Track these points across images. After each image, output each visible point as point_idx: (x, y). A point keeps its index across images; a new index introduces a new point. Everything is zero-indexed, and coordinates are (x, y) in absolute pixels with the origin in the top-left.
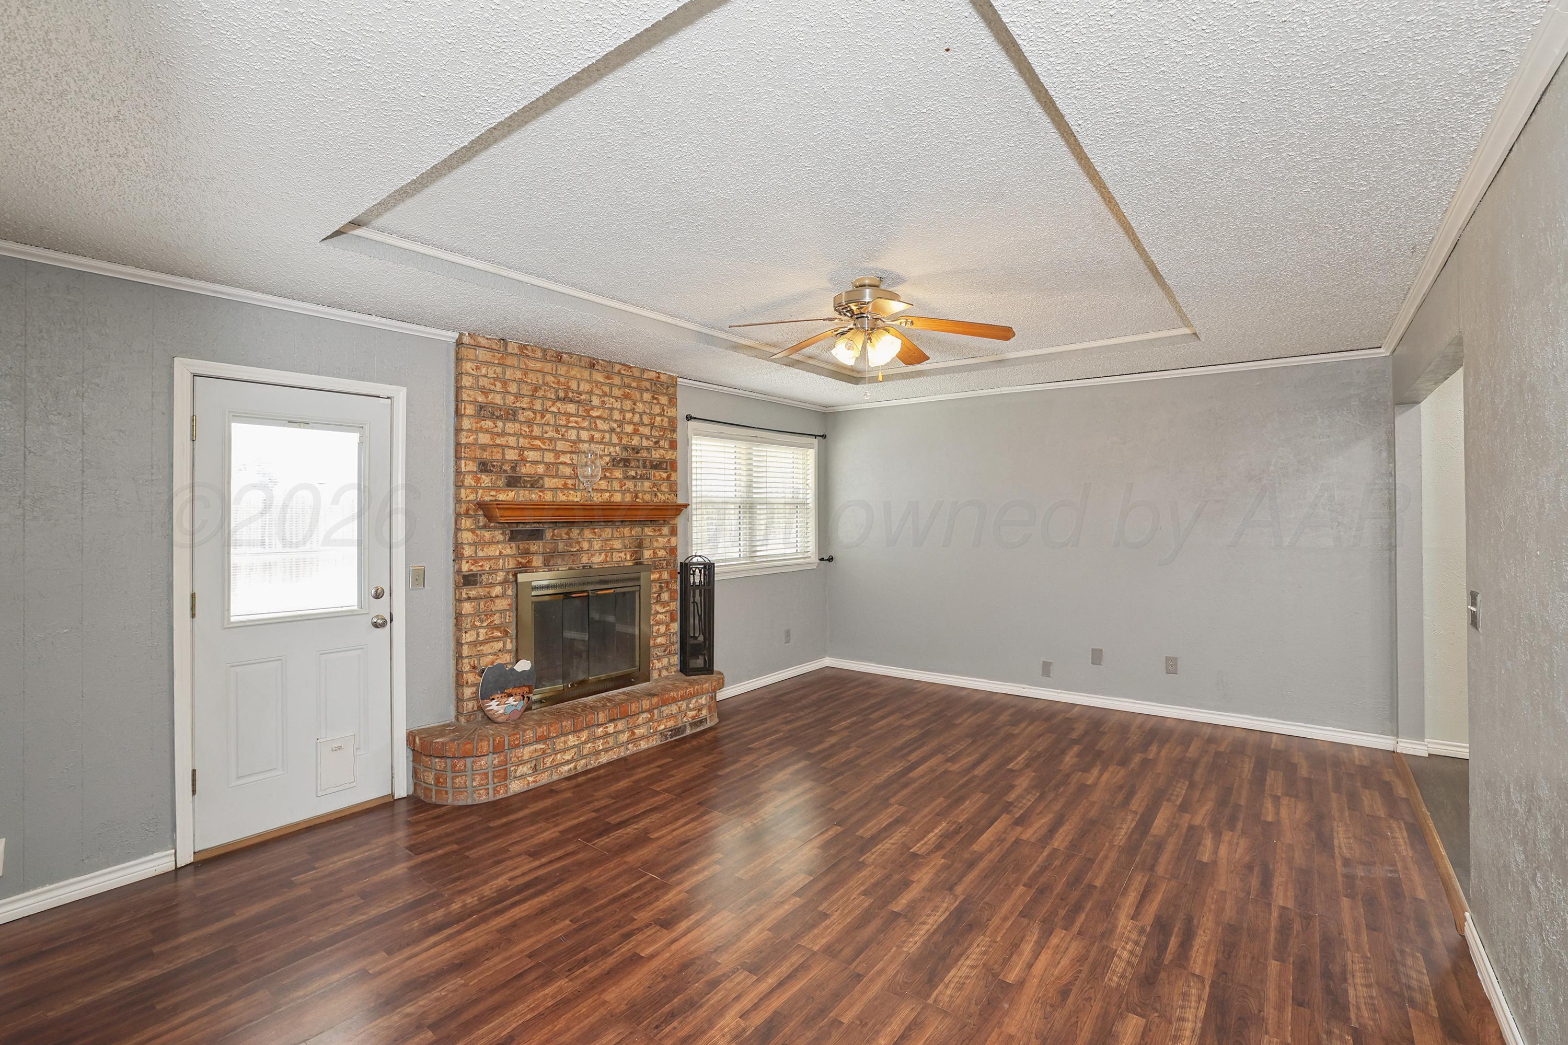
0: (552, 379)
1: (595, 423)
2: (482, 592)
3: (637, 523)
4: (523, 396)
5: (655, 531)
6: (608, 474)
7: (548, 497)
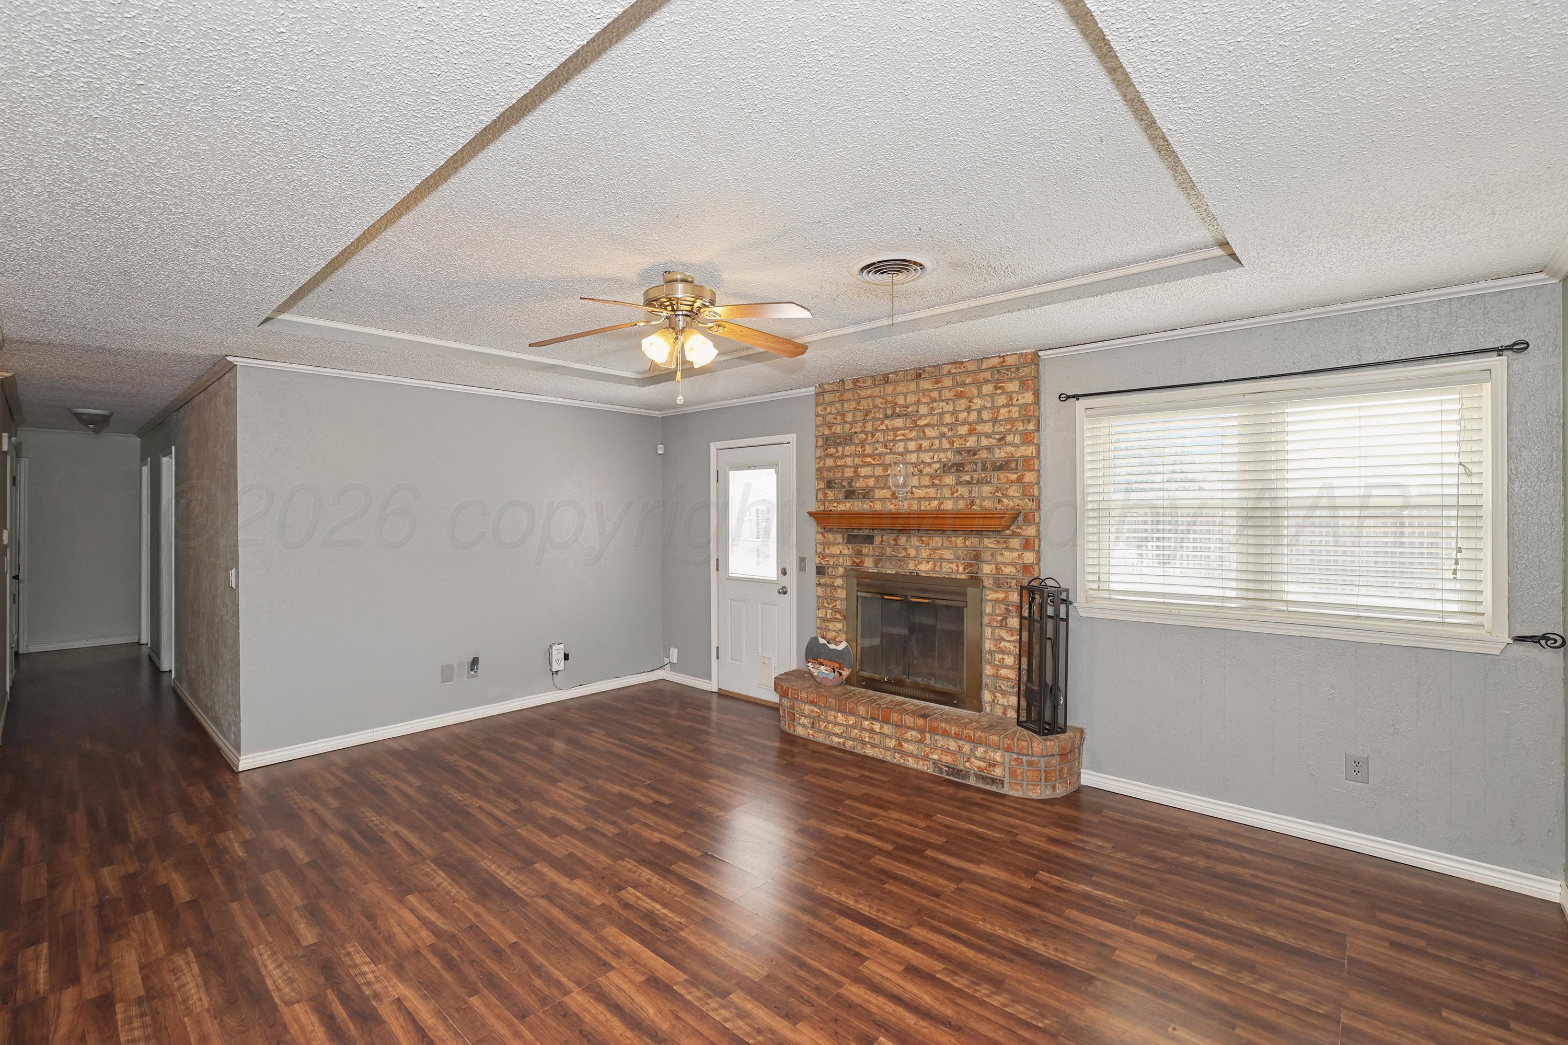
0: (881, 400)
1: (924, 431)
2: (828, 581)
3: (974, 533)
4: (857, 422)
5: (998, 542)
6: (937, 482)
7: (878, 506)
